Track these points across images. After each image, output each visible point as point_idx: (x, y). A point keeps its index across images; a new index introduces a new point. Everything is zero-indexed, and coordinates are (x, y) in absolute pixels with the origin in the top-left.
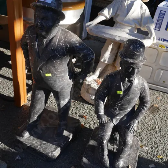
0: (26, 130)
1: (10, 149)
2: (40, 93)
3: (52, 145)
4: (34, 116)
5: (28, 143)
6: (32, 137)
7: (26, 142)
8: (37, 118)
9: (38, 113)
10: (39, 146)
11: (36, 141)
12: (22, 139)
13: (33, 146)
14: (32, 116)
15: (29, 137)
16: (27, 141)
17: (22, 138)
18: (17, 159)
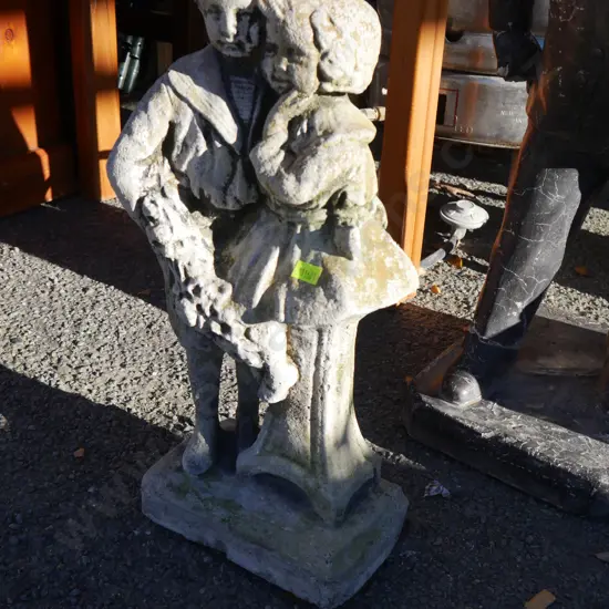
0: (467, 370)
1: (388, 454)
2: (560, 183)
3: (598, 442)
4: (510, 305)
5: (481, 425)
6: (494, 407)
7: (470, 422)
8: (521, 316)
9: (529, 290)
10: (541, 441)
11: (517, 422)
12: (448, 409)
13: (508, 440)
14: (500, 304)
15: (480, 404)
16: (473, 417)
17: (449, 404)
18: (433, 493)
